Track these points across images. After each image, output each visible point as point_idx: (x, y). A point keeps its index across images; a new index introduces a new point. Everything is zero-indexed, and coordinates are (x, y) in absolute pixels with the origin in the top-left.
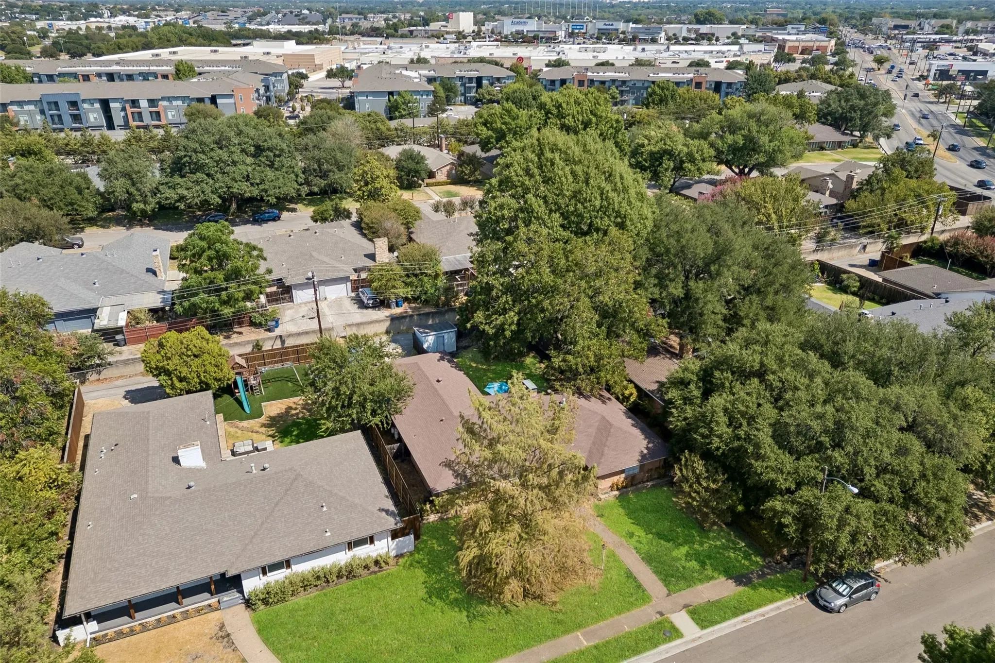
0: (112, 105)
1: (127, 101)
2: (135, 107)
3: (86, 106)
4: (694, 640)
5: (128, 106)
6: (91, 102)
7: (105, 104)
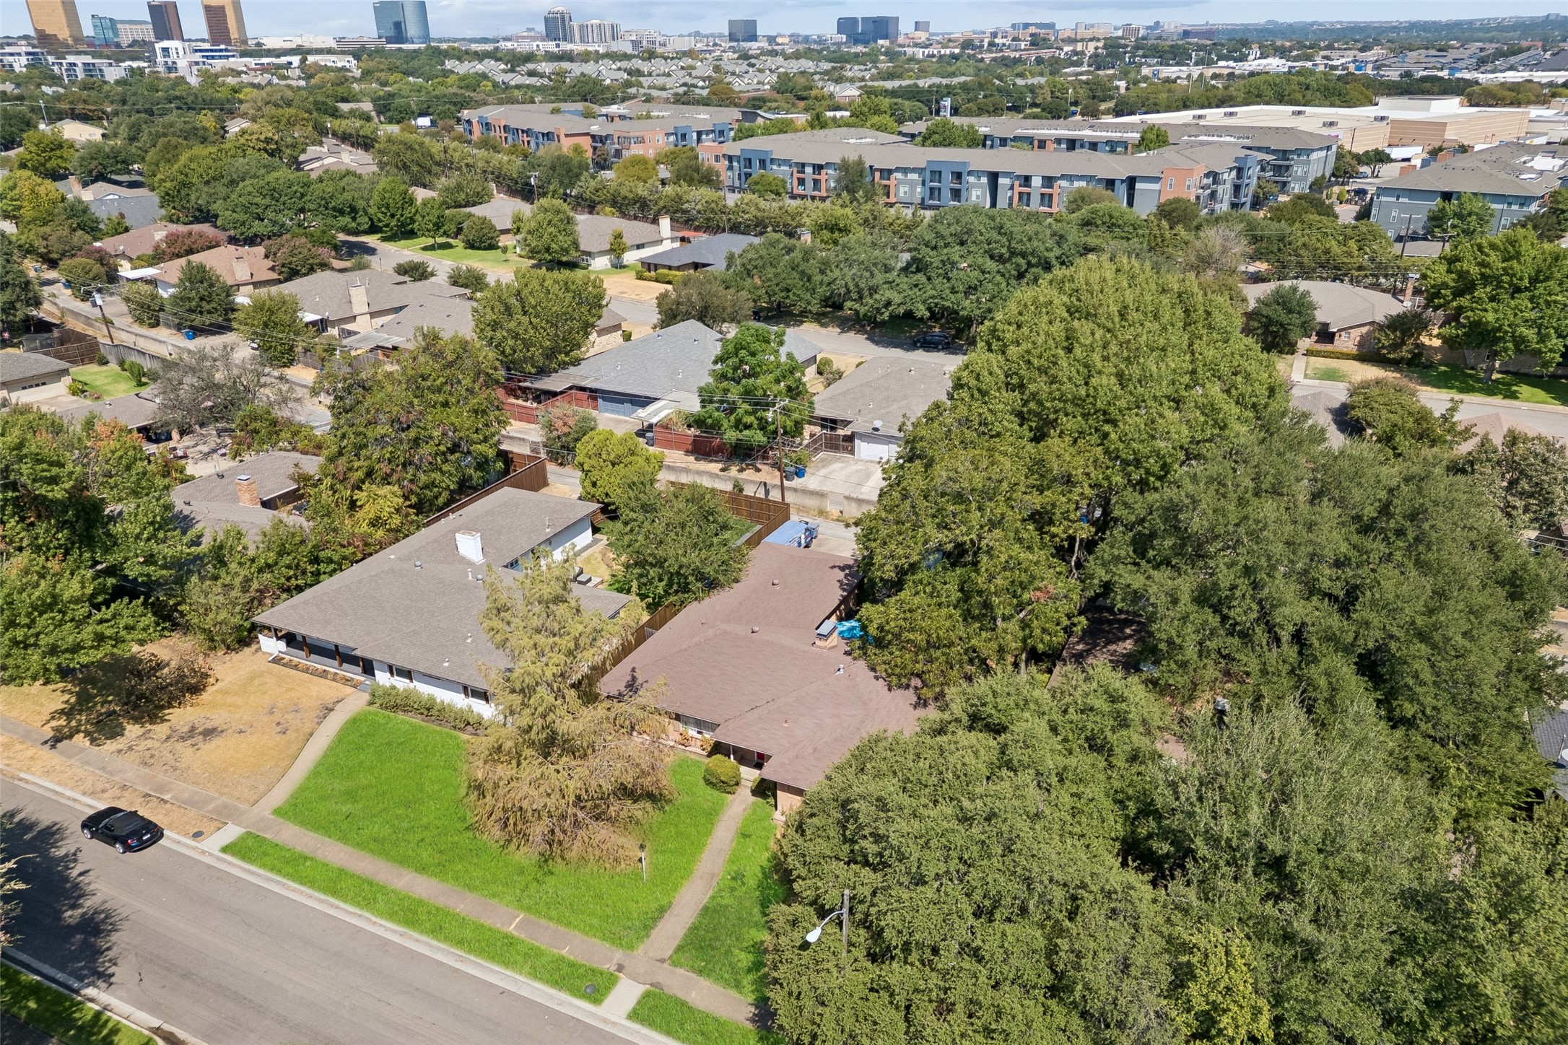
0: (1001, 181)
1: (1018, 177)
2: (1025, 186)
3: (972, 179)
4: (605, 1021)
5: (1017, 183)
6: (978, 174)
7: (994, 177)
